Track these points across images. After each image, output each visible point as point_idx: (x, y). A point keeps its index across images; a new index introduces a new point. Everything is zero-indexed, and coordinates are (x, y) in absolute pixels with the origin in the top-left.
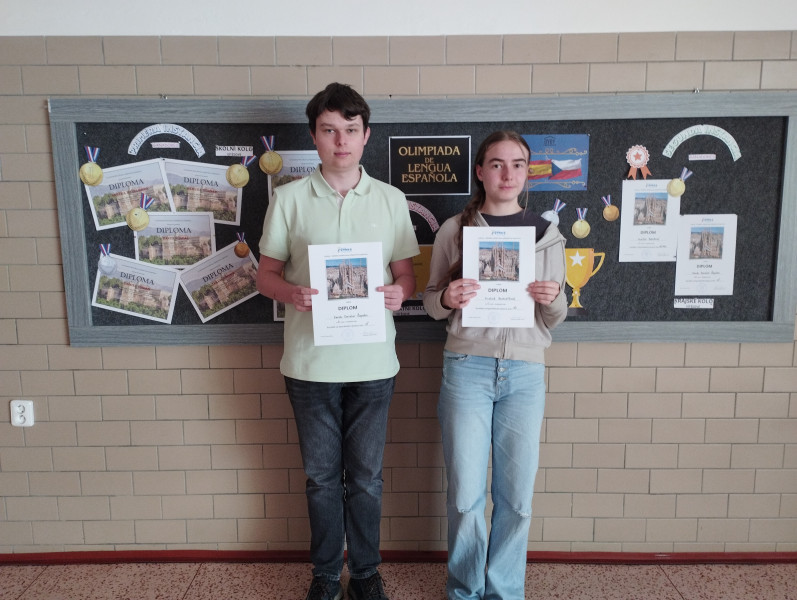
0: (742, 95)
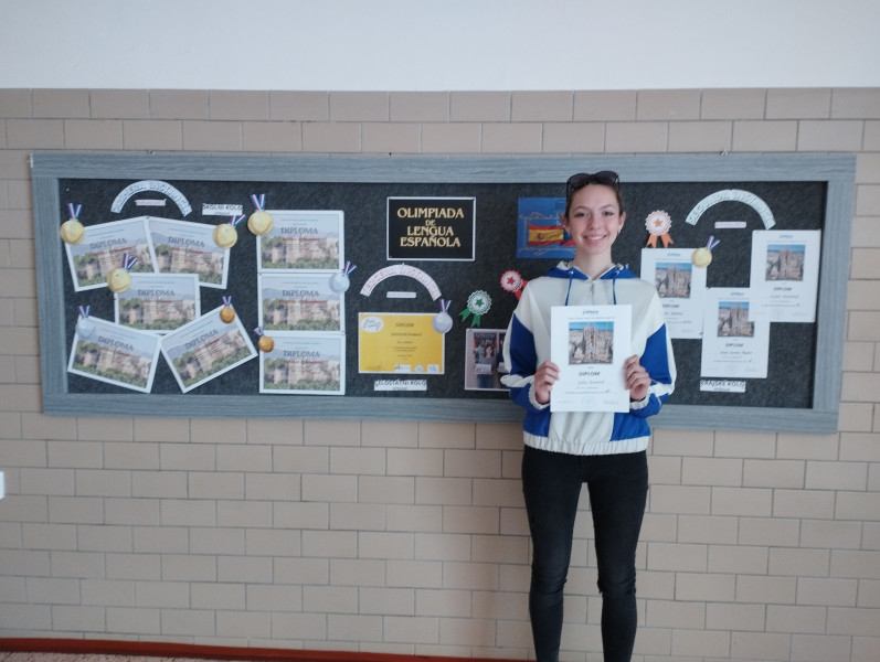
0: (774, 158)
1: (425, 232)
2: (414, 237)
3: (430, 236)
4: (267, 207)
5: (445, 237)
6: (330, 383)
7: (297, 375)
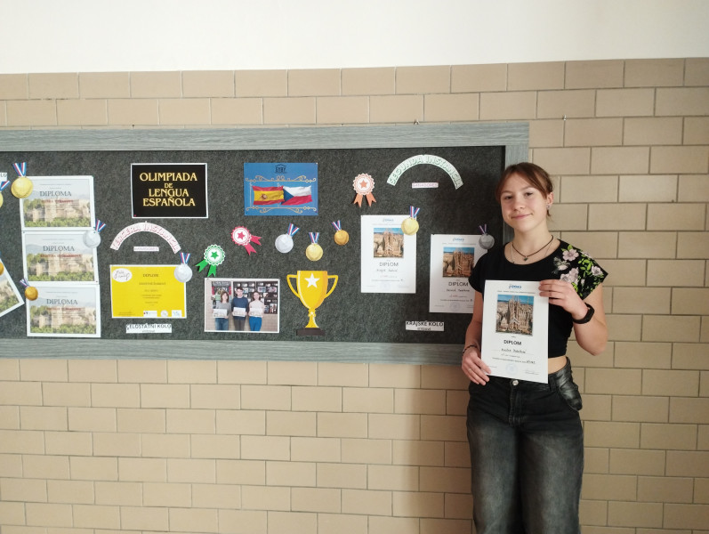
1: (164, 194)
2: (155, 198)
3: (168, 197)
4: (27, 174)
5: (182, 198)
6: (88, 327)
7: (59, 321)
